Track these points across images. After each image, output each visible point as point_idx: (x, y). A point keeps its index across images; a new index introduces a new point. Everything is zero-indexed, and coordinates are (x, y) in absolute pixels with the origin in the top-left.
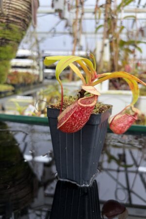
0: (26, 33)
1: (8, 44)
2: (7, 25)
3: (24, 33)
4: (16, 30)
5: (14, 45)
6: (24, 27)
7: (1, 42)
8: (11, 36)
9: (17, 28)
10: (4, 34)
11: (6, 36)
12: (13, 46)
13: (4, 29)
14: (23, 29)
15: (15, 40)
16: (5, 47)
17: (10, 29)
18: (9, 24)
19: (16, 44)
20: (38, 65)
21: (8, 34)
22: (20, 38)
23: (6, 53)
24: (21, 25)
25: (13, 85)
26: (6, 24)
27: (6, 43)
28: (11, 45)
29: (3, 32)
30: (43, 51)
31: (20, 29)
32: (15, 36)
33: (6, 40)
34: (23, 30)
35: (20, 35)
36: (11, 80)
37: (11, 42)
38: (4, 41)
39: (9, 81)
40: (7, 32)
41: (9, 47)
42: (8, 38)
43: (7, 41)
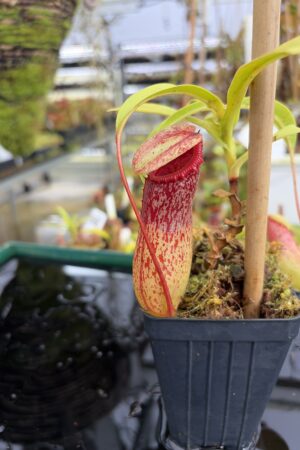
0: (71, 23)
1: (30, 59)
2: (22, 12)
3: (66, 24)
4: (46, 21)
5: (46, 59)
6: (64, 11)
7: (13, 57)
8: (35, 38)
9: (47, 15)
10: (18, 35)
11: (21, 39)
12: (44, 62)
13: (16, 24)
14: (64, 15)
15: (47, 47)
16: (25, 68)
17: (30, 20)
18: (27, 8)
19: (49, 55)
20: (112, 78)
21: (26, 35)
22: (58, 40)
23: (28, 82)
24: (57, 7)
25: (61, 133)
26: (19, 8)
27: (24, 57)
28: (40, 62)
29: (15, 32)
30: (119, 46)
31: (55, 16)
32: (44, 38)
33: (26, 50)
34: (65, 19)
35: (57, 32)
36: (56, 122)
37: (36, 54)
38: (18, 53)
39: (51, 125)
40: (24, 29)
41: (33, 69)
42: (29, 45)
43: (28, 54)
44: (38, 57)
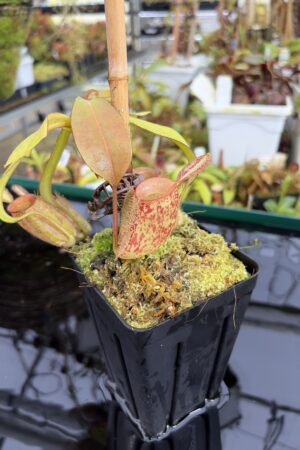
44: (7, 11)
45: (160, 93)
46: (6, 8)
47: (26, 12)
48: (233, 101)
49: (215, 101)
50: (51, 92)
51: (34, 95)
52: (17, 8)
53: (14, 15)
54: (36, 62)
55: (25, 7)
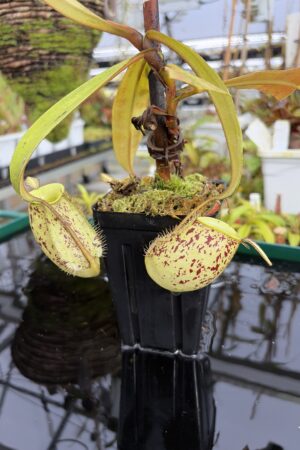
1: (63, 62)
2: (56, 23)
3: (95, 31)
4: (76, 30)
5: (76, 61)
7: (50, 59)
8: (67, 45)
9: (77, 25)
10: (52, 42)
11: (56, 45)
13: (51, 32)
15: (78, 51)
16: (59, 69)
17: (63, 29)
18: (60, 19)
21: (60, 42)
22: (88, 45)
23: (61, 81)
26: (53, 19)
27: (58, 60)
28: (71, 64)
29: (51, 39)
32: (74, 44)
33: (59, 54)
35: (86, 38)
38: (53, 57)
39: (106, 119)
40: (58, 36)
41: (66, 69)
42: (62, 50)
43: (61, 57)
44: (70, 60)
45: (206, 148)
46: (68, 57)
47: (86, 63)
48: (290, 147)
49: (272, 147)
50: (98, 152)
51: (82, 154)
52: (79, 58)
53: (75, 64)
54: (86, 126)
55: (86, 58)
